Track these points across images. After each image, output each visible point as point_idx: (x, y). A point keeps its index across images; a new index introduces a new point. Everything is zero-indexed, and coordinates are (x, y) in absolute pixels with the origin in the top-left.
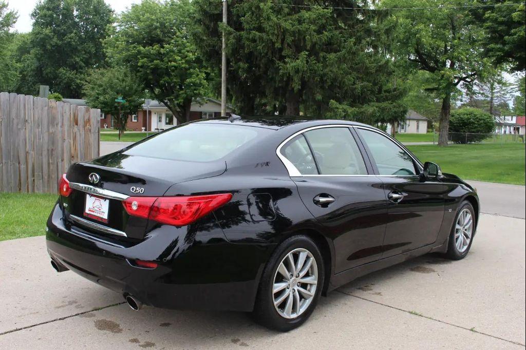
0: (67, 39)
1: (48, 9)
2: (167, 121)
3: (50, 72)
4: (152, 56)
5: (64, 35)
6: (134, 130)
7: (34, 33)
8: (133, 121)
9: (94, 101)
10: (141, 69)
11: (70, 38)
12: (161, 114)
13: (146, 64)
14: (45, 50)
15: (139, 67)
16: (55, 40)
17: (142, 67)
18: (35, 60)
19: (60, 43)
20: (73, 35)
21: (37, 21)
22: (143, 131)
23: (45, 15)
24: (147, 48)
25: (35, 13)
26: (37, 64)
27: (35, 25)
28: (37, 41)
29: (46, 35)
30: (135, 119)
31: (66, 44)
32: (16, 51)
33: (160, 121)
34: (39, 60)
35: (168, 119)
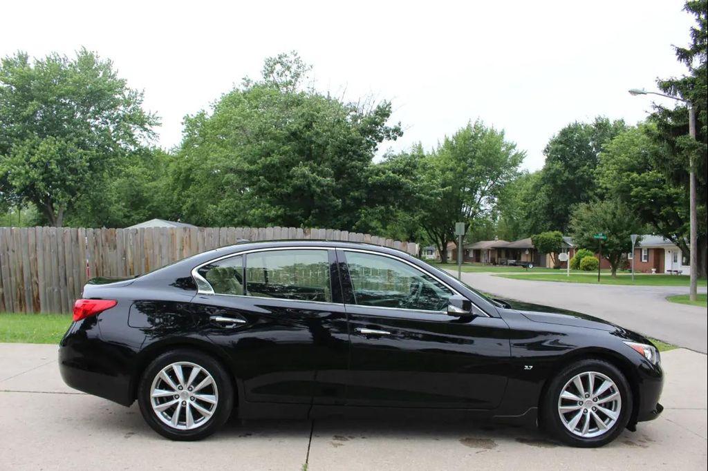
0: (579, 172)
1: (561, 143)
2: (684, 261)
3: (562, 209)
4: (649, 184)
5: (577, 168)
6: (643, 272)
7: (546, 170)
8: (643, 261)
9: (579, 237)
10: (636, 200)
11: (583, 172)
12: (677, 253)
13: (641, 193)
14: (556, 186)
15: (632, 196)
16: (566, 174)
17: (636, 197)
18: (546, 199)
19: (571, 177)
20: (586, 167)
21: (549, 157)
22: (654, 273)
23: (556, 150)
24: (642, 175)
25: (548, 148)
26: (548, 202)
27: (547, 160)
28: (549, 177)
29: (557, 170)
30: (645, 259)
31: (578, 178)
32: (532, 189)
33: (675, 261)
34: (549, 196)
35: (684, 258)
